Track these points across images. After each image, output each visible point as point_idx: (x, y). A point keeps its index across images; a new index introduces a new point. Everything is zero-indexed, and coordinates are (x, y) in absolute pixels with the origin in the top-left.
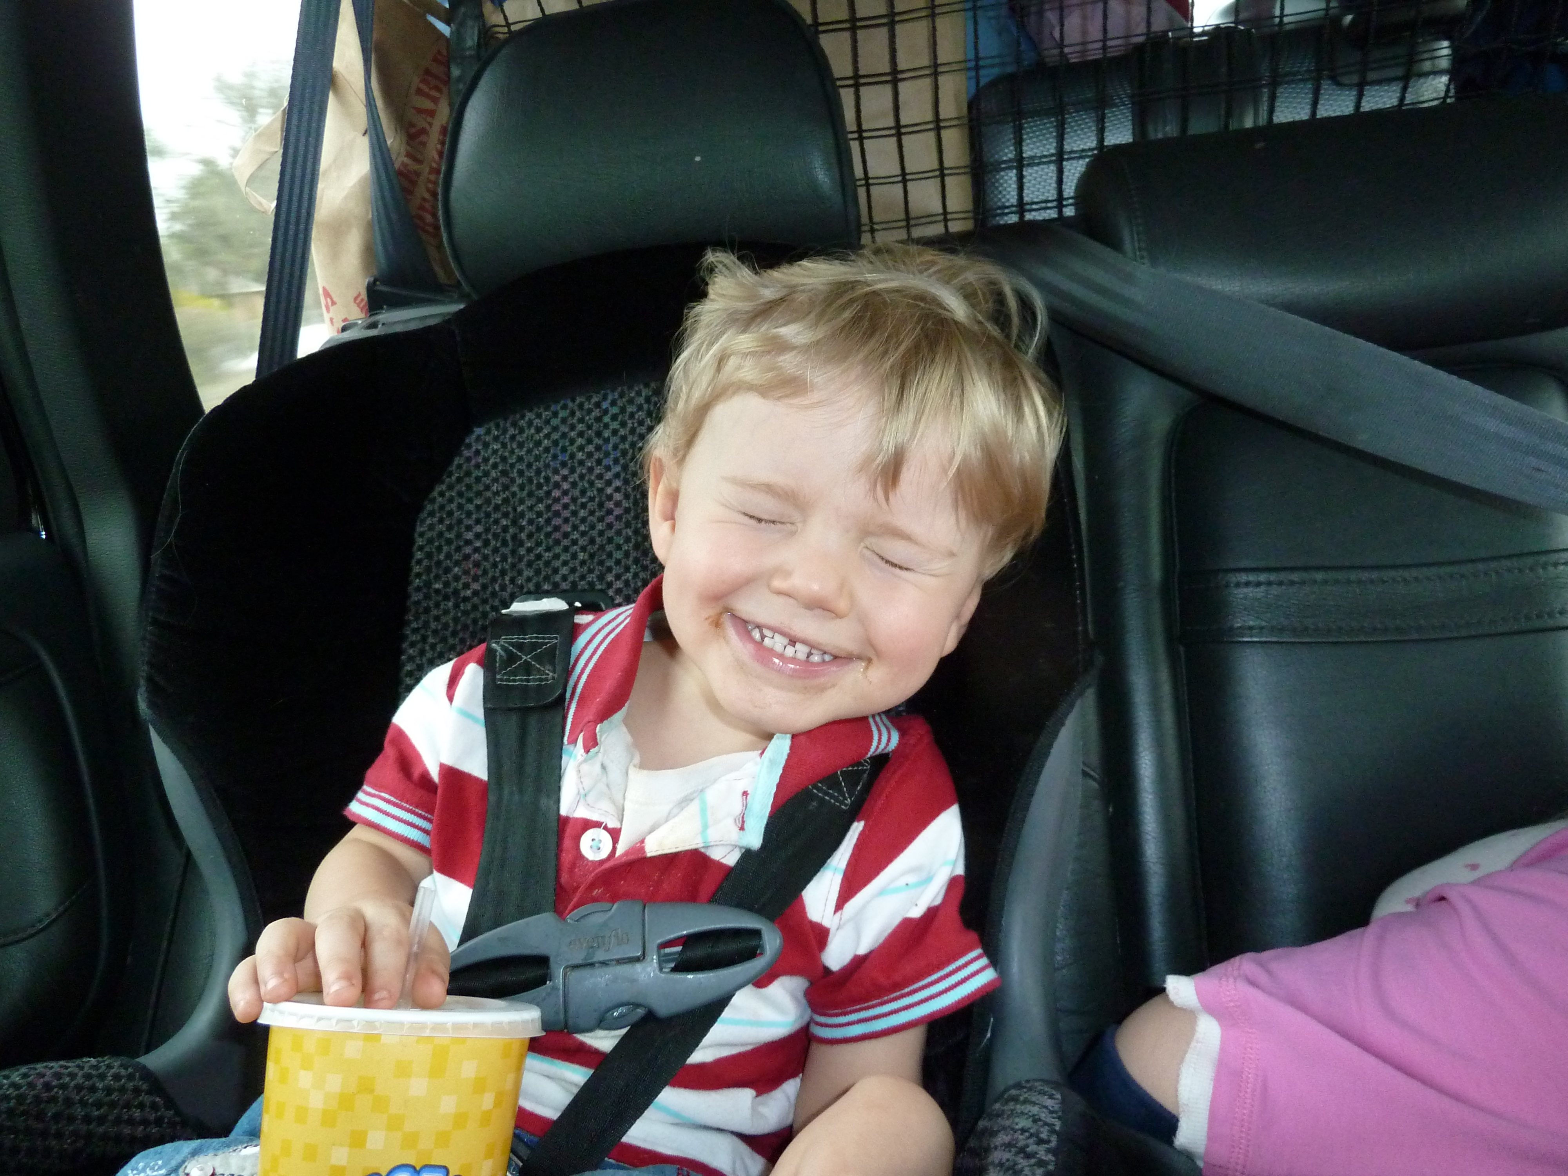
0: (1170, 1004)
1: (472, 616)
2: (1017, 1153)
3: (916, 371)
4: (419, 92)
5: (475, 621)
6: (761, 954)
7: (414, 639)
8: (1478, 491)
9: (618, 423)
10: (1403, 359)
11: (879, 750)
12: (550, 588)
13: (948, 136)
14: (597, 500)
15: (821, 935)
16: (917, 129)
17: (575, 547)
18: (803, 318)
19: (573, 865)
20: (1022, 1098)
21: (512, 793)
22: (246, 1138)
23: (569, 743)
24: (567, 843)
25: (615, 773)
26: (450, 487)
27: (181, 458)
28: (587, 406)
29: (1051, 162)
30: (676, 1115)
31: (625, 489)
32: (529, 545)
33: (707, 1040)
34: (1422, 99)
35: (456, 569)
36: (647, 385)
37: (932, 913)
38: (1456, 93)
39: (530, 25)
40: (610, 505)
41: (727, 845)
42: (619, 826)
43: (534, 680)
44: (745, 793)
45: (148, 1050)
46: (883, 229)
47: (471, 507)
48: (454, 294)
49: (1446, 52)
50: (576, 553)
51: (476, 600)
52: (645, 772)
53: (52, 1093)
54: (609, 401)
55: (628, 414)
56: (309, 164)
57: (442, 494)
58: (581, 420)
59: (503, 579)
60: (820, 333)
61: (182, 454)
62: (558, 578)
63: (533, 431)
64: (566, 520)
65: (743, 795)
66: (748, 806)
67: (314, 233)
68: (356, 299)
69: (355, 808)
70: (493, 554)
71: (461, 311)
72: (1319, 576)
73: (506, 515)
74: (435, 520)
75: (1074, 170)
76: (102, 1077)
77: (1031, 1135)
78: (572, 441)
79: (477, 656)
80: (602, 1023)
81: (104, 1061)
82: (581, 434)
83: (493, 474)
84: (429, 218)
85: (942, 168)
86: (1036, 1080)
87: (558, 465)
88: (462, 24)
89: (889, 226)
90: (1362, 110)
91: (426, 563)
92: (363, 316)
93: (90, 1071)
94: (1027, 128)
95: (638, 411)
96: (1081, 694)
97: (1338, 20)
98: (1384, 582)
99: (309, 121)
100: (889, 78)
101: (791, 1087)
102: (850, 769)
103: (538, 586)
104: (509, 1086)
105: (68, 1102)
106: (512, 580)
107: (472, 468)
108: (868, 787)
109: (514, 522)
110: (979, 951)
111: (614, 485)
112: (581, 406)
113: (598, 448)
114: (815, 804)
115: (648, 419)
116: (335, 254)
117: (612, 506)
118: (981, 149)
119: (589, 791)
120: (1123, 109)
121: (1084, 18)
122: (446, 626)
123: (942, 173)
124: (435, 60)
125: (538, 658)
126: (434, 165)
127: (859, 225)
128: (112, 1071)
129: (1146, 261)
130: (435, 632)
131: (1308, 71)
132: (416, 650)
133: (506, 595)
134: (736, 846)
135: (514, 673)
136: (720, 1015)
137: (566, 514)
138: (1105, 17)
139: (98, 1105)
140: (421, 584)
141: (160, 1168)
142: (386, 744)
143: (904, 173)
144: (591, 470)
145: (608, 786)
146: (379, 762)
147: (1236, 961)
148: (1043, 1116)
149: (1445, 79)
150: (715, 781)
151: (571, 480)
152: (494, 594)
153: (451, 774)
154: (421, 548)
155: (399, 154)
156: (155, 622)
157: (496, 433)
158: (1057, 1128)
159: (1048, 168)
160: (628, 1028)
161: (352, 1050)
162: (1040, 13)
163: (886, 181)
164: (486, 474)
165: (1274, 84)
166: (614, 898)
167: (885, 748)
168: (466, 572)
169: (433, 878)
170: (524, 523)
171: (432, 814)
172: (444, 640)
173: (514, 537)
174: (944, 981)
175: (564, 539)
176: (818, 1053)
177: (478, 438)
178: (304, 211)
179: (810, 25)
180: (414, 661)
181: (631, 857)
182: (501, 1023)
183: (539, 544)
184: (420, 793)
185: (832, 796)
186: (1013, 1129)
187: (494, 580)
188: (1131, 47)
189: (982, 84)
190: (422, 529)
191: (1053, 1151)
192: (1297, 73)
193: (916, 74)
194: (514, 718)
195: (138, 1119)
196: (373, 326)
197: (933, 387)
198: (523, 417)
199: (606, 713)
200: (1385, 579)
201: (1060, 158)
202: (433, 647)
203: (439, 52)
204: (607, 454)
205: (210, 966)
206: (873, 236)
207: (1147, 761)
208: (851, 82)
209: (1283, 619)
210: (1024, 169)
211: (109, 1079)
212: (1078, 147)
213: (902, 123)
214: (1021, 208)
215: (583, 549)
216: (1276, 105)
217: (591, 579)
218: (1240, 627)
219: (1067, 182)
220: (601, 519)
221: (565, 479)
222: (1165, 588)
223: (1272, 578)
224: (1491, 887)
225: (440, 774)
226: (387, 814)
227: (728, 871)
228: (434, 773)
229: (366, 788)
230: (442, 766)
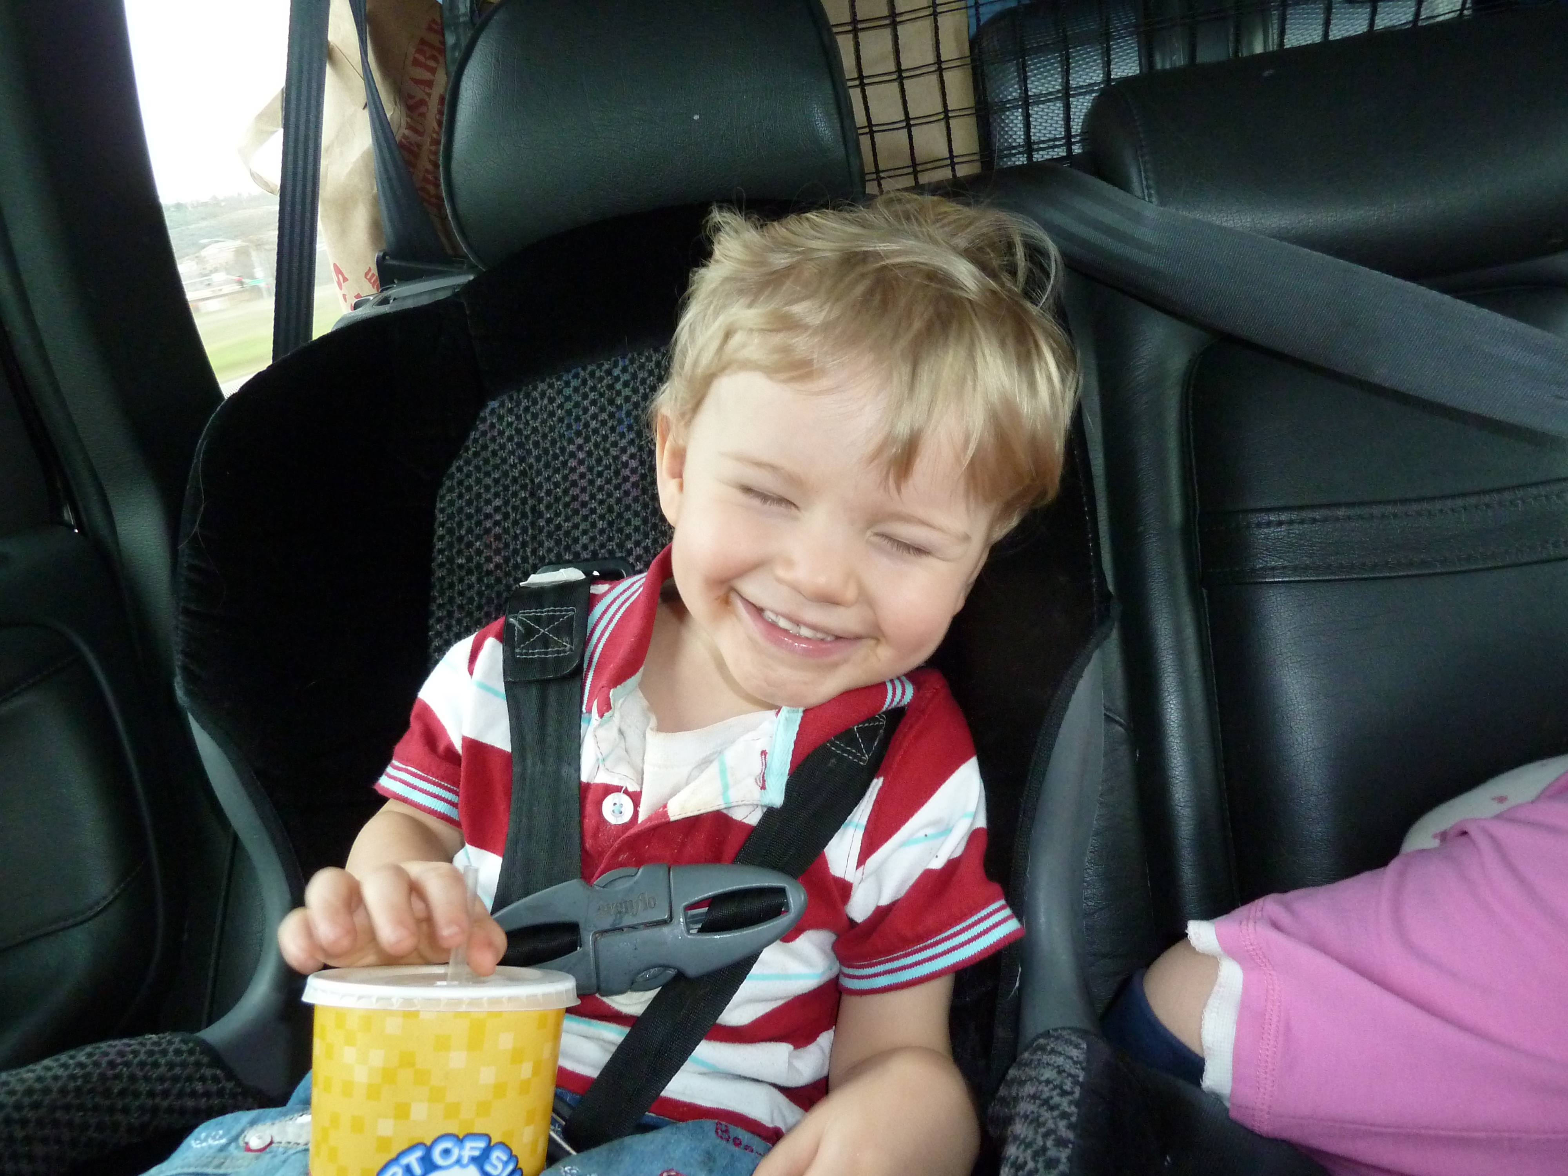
0: (1193, 949)
1: (496, 589)
2: (1041, 1105)
4: (416, 63)
5: (499, 594)
6: (786, 912)
7: (441, 614)
9: (630, 389)
11: (895, 703)
12: (569, 558)
13: (949, 77)
14: (613, 468)
15: (844, 890)
16: (918, 72)
17: (594, 516)
18: (814, 294)
19: (597, 830)
20: (1049, 1048)
21: (534, 764)
22: (300, 1107)
23: (587, 710)
24: (589, 808)
25: (633, 738)
26: (468, 462)
27: (201, 447)
28: (598, 374)
29: (1057, 98)
30: (712, 1067)
31: (641, 456)
32: (548, 516)
34: (1437, 12)
35: (478, 543)
37: (952, 865)
40: (627, 472)
41: (749, 805)
42: (639, 790)
43: (552, 653)
44: (764, 753)
45: (210, 1022)
46: (890, 177)
47: (488, 481)
48: (462, 266)
50: (595, 521)
51: (499, 573)
52: (662, 735)
53: (117, 1071)
54: (620, 368)
55: (639, 380)
56: (311, 141)
57: (459, 469)
58: (593, 389)
59: (525, 551)
61: (202, 442)
62: (578, 548)
63: (546, 401)
64: (584, 490)
65: (762, 755)
66: (768, 765)
68: (366, 275)
69: (385, 783)
70: (513, 527)
71: (470, 282)
72: (1341, 513)
73: (524, 487)
74: (455, 495)
75: (1081, 106)
76: (164, 1053)
77: (1055, 1087)
78: (586, 410)
79: (496, 631)
80: (633, 985)
81: (165, 1038)
82: (594, 403)
83: (509, 446)
84: (431, 188)
85: (946, 111)
86: (1063, 1028)
87: (573, 435)
89: (895, 173)
90: (1375, 28)
91: (447, 538)
92: (374, 291)
93: (152, 1048)
94: (1030, 65)
95: (649, 376)
96: (1100, 643)
98: (1409, 515)
100: (887, 22)
101: (825, 1040)
102: (867, 725)
103: (559, 556)
104: (548, 1046)
105: (132, 1078)
106: (534, 552)
107: (488, 442)
108: (886, 742)
109: (533, 494)
110: (1002, 902)
111: (629, 452)
112: (592, 374)
113: (612, 415)
114: (833, 761)
116: (343, 231)
118: (984, 89)
119: (608, 756)
122: (471, 600)
123: (946, 115)
124: (430, 29)
125: (556, 629)
126: (434, 136)
127: (863, 174)
128: (174, 1046)
130: (461, 607)
132: (443, 626)
133: (526, 567)
134: (757, 806)
135: (533, 644)
136: (748, 972)
137: (583, 483)
139: (162, 1079)
140: (444, 560)
141: (221, 1138)
142: (412, 719)
143: (907, 118)
144: (605, 438)
145: (626, 750)
146: (407, 737)
147: (1259, 902)
148: (1067, 1067)
150: (733, 742)
151: (586, 449)
152: (515, 566)
153: (475, 747)
154: (442, 524)
155: (399, 127)
156: (186, 612)
157: (510, 406)
158: (1081, 1079)
159: (1054, 105)
160: (660, 988)
161: (392, 1027)
163: (889, 127)
164: (503, 447)
165: (1284, 6)
166: (639, 863)
167: (900, 701)
168: (488, 546)
169: (466, 850)
170: (543, 494)
171: (458, 787)
172: (470, 614)
173: (533, 509)
174: (966, 933)
175: (582, 508)
176: (850, 1004)
177: (493, 411)
180: (441, 637)
181: (655, 822)
182: (536, 995)
183: (557, 515)
184: (445, 765)
185: (850, 753)
186: (1038, 1080)
187: (515, 552)
189: (982, 23)
190: (442, 505)
191: (1077, 1104)
193: (915, 15)
194: (534, 691)
195: (200, 1091)
196: (385, 301)
198: (535, 388)
199: (619, 678)
200: (1409, 512)
201: (1066, 94)
202: (459, 621)
203: (434, 21)
204: (620, 422)
205: (262, 942)
206: (880, 185)
207: (1172, 706)
208: (849, 28)
209: (1305, 558)
210: (1030, 108)
211: (171, 1054)
212: (1084, 81)
213: (903, 68)
214: (1029, 147)
215: (602, 517)
216: (1287, 26)
217: (610, 547)
218: (1261, 569)
219: (1074, 119)
220: (618, 487)
221: (580, 448)
222: (1186, 530)
223: (1294, 517)
224: (1512, 820)
225: (462, 747)
226: (415, 787)
227: (751, 831)
228: (458, 746)
229: (395, 762)
230: (465, 739)
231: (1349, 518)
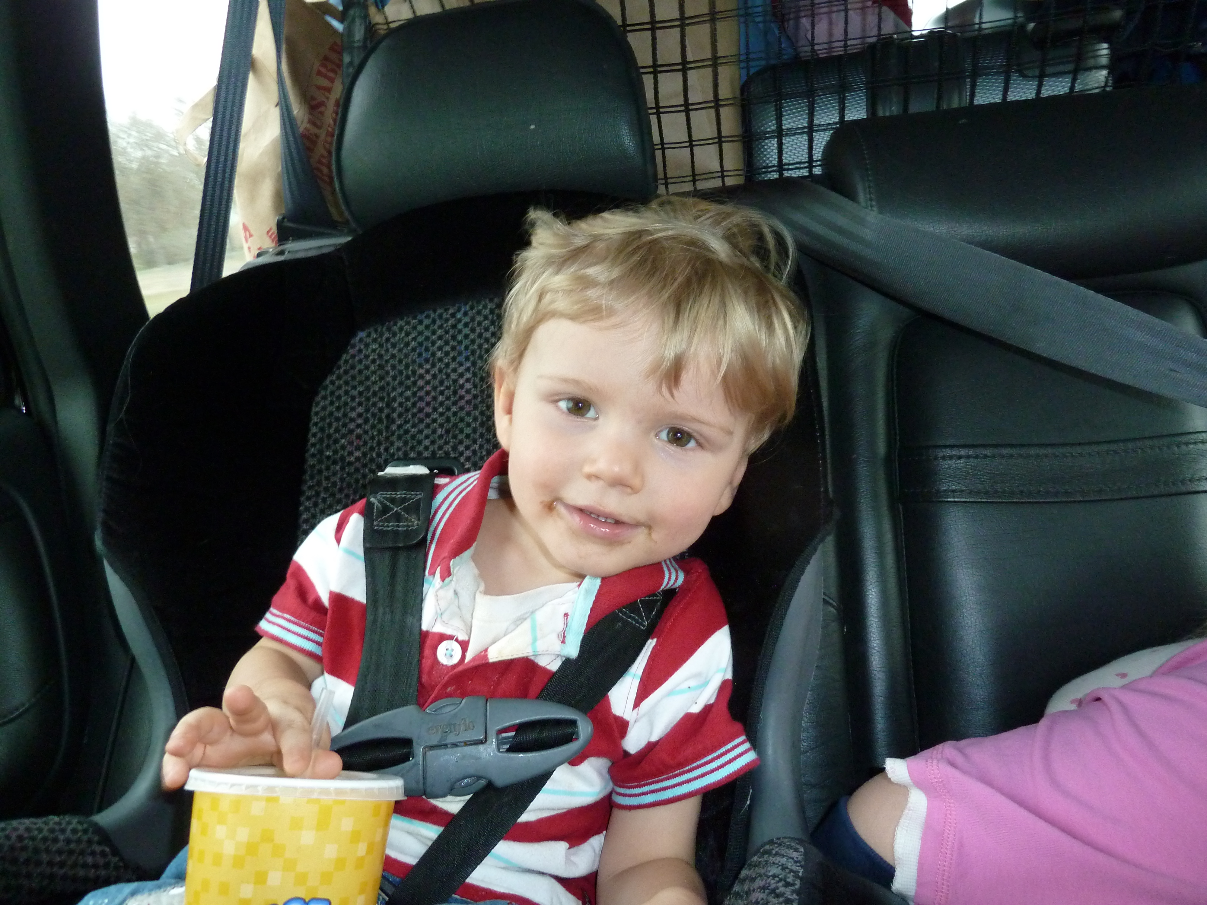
0: (889, 780)
1: (355, 476)
2: (770, 893)
3: (689, 300)
4: (319, 73)
5: (357, 481)
6: (577, 739)
7: (310, 494)
8: (1128, 387)
9: (469, 329)
10: (1073, 285)
11: (669, 585)
12: (415, 456)
13: (725, 112)
14: (452, 388)
15: (622, 726)
16: (701, 106)
17: (435, 424)
18: (603, 261)
19: (432, 668)
20: (774, 852)
21: (384, 613)
22: (173, 881)
23: (430, 574)
24: (427, 652)
25: (465, 597)
26: (339, 378)
27: (131, 353)
28: (445, 316)
29: (804, 133)
30: (507, 861)
31: (474, 380)
32: (399, 422)
33: (533, 805)
34: (1088, 87)
35: (343, 441)
36: (491, 300)
37: (708, 709)
38: (1113, 83)
39: (404, 23)
41: (551, 654)
42: (467, 639)
43: (403, 526)
44: (566, 615)
45: (100, 809)
46: (675, 183)
47: (354, 393)
48: (344, 229)
49: (1105, 52)
50: (436, 429)
51: (358, 465)
52: (489, 597)
53: (24, 843)
54: (462, 312)
55: (476, 322)
56: (234, 127)
57: (333, 383)
58: (440, 327)
59: (379, 449)
60: (615, 273)
61: (132, 350)
62: (421, 448)
63: (403, 335)
64: (428, 404)
65: (564, 616)
66: (568, 625)
67: (237, 181)
68: (268, 232)
69: (263, 625)
70: (372, 429)
71: (349, 242)
72: (1006, 451)
73: (382, 399)
74: (327, 402)
75: (822, 139)
76: (63, 831)
77: (781, 880)
78: (433, 343)
79: (359, 509)
80: (453, 790)
81: (65, 819)
82: (440, 338)
83: (372, 367)
84: (325, 170)
85: (720, 136)
86: (785, 838)
87: (423, 361)
88: (353, 21)
89: (680, 179)
90: (1041, 96)
91: (319, 435)
92: (273, 245)
93: (54, 827)
94: (785, 107)
95: (484, 320)
96: (822, 540)
97: (1023, 27)
98: (1056, 456)
99: (234, 95)
100: (680, 67)
101: (596, 842)
102: (647, 598)
103: (406, 454)
104: (378, 837)
105: (36, 851)
106: (386, 449)
107: (356, 363)
108: (661, 613)
109: (388, 405)
110: (743, 738)
111: (465, 377)
112: (440, 316)
113: (453, 348)
114: (620, 624)
115: (493, 327)
116: (252, 198)
117: (463, 393)
118: (750, 122)
119: (445, 611)
120: (859, 93)
121: (830, 23)
122: (334, 484)
123: (720, 140)
124: (332, 49)
125: (407, 510)
126: (330, 129)
127: (656, 179)
128: (71, 826)
129: (875, 209)
130: (326, 489)
131: (1000, 66)
132: (312, 503)
133: (381, 460)
134: (558, 655)
135: (388, 520)
137: (428, 399)
138: (846, 22)
139: (60, 852)
140: (316, 452)
142: (288, 575)
143: (691, 140)
144: (447, 365)
145: (459, 607)
146: (283, 589)
147: (939, 747)
148: (789, 865)
149: (1104, 72)
150: (543, 605)
151: (432, 373)
152: (372, 460)
153: (339, 599)
154: (316, 424)
155: (302, 122)
156: (109, 479)
157: (375, 336)
158: (800, 874)
159: (802, 138)
160: (471, 795)
161: (257, 809)
162: (797, 18)
163: (677, 145)
164: (367, 367)
165: (975, 75)
166: (463, 695)
167: (674, 584)
168: (351, 443)
169: (324, 678)
170: (396, 406)
171: (323, 630)
172: (333, 495)
173: (388, 416)
175: (426, 418)
176: (618, 815)
177: (361, 340)
178: (229, 163)
179: (621, 26)
180: (309, 511)
181: (477, 663)
182: (372, 789)
183: (406, 422)
184: (313, 614)
185: (633, 619)
186: (766, 876)
187: (372, 449)
188: (866, 45)
189: (751, 73)
190: (317, 409)
191: (798, 892)
192: (993, 67)
193: (700, 64)
194: (387, 555)
195: (90, 864)
196: (281, 253)
197: (703, 312)
198: (395, 324)
199: (457, 552)
200: (1057, 454)
201: (811, 130)
202: (324, 500)
203: (335, 43)
204: (460, 353)
205: (148, 747)
206: (667, 188)
207: (873, 593)
208: (651, 70)
209: (978, 485)
210: (783, 138)
211: (68, 833)
212: (825, 122)
213: (690, 102)
214: (781, 168)
215: (441, 426)
216: (976, 91)
217: (447, 449)
218: (945, 490)
219: (816, 149)
220: (455, 403)
221: (427, 371)
222: (888, 460)
223: (971, 453)
224: (1136, 690)
225: (329, 599)
226: (289, 631)
227: (552, 676)
228: (325, 600)
229: (272, 609)
230: (331, 593)
231: (1011, 456)
